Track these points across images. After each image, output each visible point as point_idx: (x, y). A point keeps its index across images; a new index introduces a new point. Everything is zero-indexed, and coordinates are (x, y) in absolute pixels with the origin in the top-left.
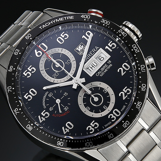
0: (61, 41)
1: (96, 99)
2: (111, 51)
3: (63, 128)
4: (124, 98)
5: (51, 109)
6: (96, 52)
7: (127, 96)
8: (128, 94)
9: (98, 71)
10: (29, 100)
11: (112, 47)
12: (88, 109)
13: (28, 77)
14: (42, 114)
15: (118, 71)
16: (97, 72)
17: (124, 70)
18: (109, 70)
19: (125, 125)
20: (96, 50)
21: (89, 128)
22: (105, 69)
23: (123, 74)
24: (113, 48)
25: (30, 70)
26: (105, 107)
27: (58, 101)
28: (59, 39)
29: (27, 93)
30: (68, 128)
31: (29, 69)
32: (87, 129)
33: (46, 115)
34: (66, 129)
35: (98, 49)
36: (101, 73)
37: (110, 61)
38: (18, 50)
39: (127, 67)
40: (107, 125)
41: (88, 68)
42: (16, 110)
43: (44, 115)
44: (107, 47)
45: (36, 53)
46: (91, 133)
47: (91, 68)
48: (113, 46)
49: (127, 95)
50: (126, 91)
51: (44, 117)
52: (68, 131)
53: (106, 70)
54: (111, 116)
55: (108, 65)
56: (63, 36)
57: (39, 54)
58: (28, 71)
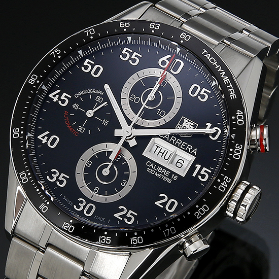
0: (193, 92)
1: (106, 172)
2: (194, 175)
3: (48, 132)
4: (116, 215)
5: (75, 106)
6: (187, 151)
7: (121, 219)
8: (125, 220)
9: (155, 163)
10: (83, 68)
11: (201, 175)
12: (88, 165)
13: (121, 56)
14: (65, 94)
15: (161, 195)
16: (152, 162)
17: (164, 204)
18: (161, 180)
19: (67, 225)
20: (191, 150)
21: (55, 173)
22: (160, 173)
23: (157, 203)
24: (200, 177)
25: (133, 57)
26: (98, 189)
27: (90, 113)
28: (196, 88)
29: (93, 63)
30: (48, 140)
31: (135, 54)
32: (53, 170)
33: (63, 101)
34: (46, 138)
35: (193, 154)
36: (153, 169)
37: (175, 178)
38: (158, 27)
39: (170, 208)
40: (66, 200)
41: (158, 147)
42: (58, 52)
43: (62, 97)
44: (199, 166)
45: (164, 59)
46: (48, 177)
47: (160, 152)
48: (203, 176)
49: (123, 219)
50: (128, 215)
51: (59, 99)
52: (44, 141)
53: (159, 176)
54: (82, 202)
55: (170, 177)
56: (202, 93)
57: (164, 63)
58: (131, 54)
